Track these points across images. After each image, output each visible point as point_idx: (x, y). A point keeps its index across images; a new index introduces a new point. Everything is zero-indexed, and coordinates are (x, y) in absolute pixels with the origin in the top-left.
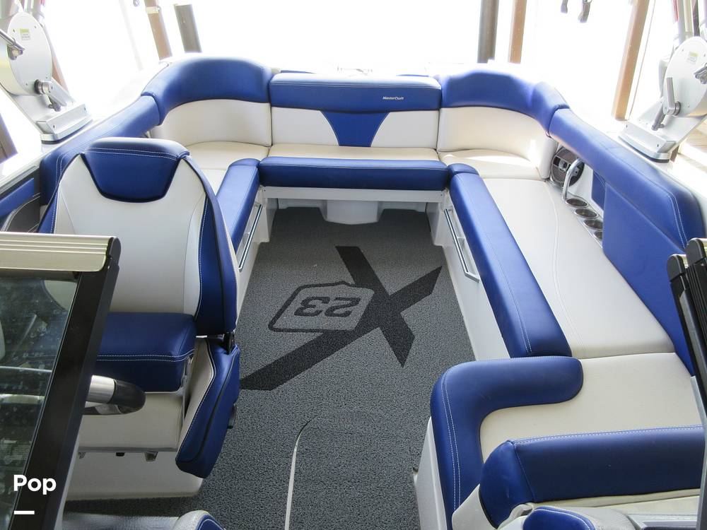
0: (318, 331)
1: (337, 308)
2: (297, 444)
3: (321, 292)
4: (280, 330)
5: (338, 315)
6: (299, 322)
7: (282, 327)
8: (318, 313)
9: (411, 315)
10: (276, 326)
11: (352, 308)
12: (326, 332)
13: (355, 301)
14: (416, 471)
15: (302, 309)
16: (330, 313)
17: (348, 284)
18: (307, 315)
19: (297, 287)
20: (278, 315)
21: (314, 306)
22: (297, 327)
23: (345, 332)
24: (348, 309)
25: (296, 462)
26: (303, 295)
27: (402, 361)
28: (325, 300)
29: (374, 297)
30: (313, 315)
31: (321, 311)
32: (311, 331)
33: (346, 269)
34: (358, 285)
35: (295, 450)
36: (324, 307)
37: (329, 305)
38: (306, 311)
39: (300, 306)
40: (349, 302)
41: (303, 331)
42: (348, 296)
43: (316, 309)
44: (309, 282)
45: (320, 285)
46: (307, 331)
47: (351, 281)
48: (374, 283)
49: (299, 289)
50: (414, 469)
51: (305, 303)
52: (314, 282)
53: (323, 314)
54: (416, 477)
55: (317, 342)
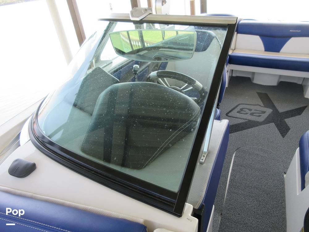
0: (246, 119)
1: (255, 113)
2: (235, 153)
3: (248, 107)
4: (230, 117)
5: (255, 116)
6: (238, 115)
7: (231, 116)
8: (246, 114)
9: (289, 121)
10: (229, 115)
11: (262, 114)
12: (250, 121)
13: (264, 112)
14: (285, 173)
15: (240, 111)
16: (252, 114)
17: (261, 106)
18: (241, 113)
19: (238, 104)
20: (230, 112)
21: (245, 111)
22: (237, 117)
23: (258, 122)
24: (260, 114)
25: (234, 158)
26: (241, 107)
27: (283, 136)
28: (250, 110)
29: (272, 112)
30: (244, 114)
31: (248, 113)
32: (243, 119)
33: (260, 100)
34: (265, 107)
35: (234, 155)
36: (249, 112)
37: (252, 112)
38: (242, 112)
39: (239, 110)
40: (261, 112)
41: (240, 118)
42: (260, 110)
43: (246, 112)
44: (243, 102)
45: (248, 105)
46: (241, 119)
47: (262, 105)
48: (273, 107)
49: (239, 105)
50: (284, 172)
51: (242, 110)
52: (246, 103)
53: (249, 114)
54: (285, 176)
55: (246, 123)
